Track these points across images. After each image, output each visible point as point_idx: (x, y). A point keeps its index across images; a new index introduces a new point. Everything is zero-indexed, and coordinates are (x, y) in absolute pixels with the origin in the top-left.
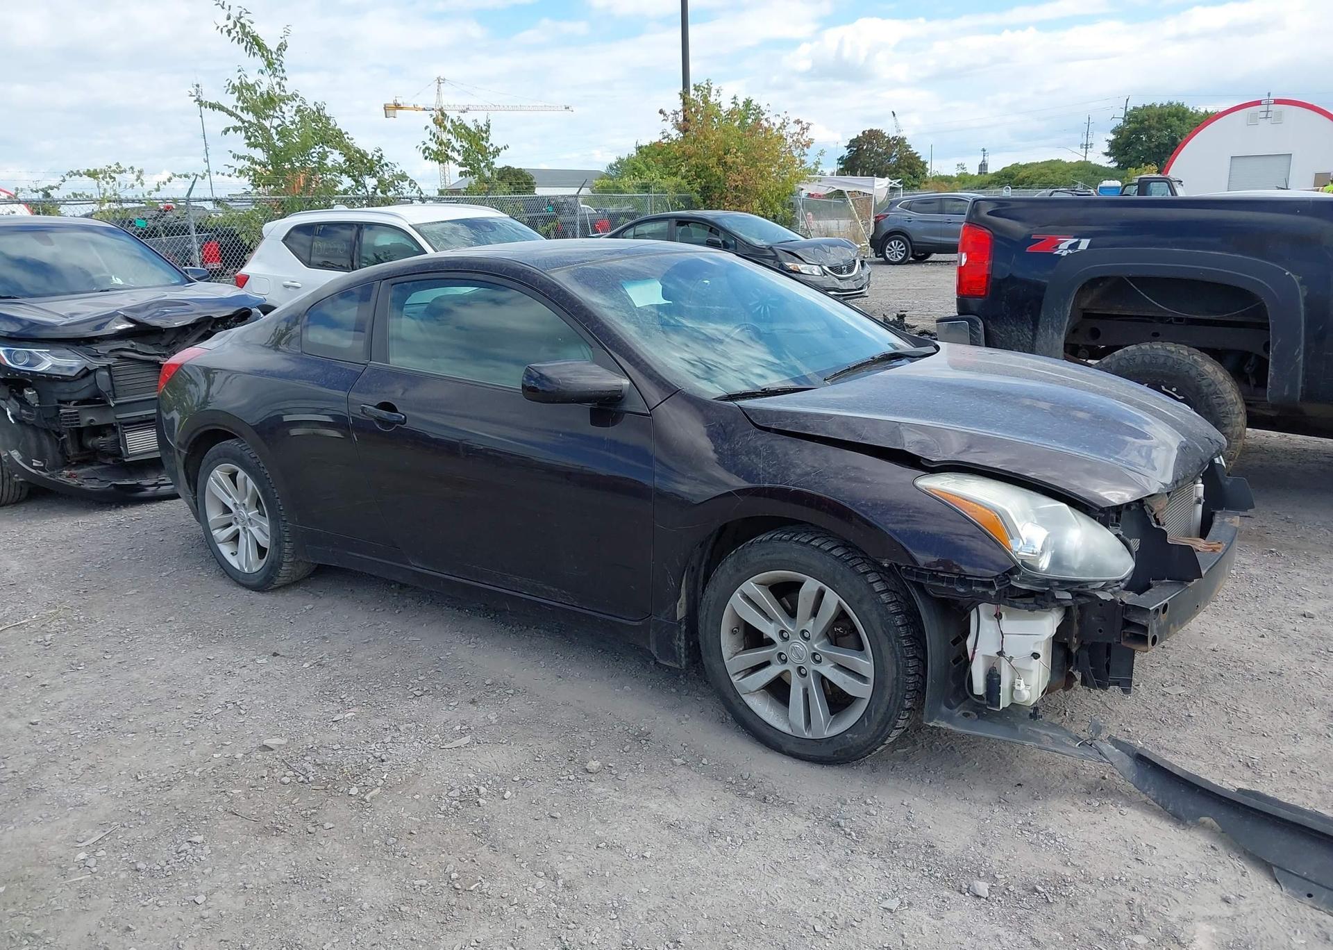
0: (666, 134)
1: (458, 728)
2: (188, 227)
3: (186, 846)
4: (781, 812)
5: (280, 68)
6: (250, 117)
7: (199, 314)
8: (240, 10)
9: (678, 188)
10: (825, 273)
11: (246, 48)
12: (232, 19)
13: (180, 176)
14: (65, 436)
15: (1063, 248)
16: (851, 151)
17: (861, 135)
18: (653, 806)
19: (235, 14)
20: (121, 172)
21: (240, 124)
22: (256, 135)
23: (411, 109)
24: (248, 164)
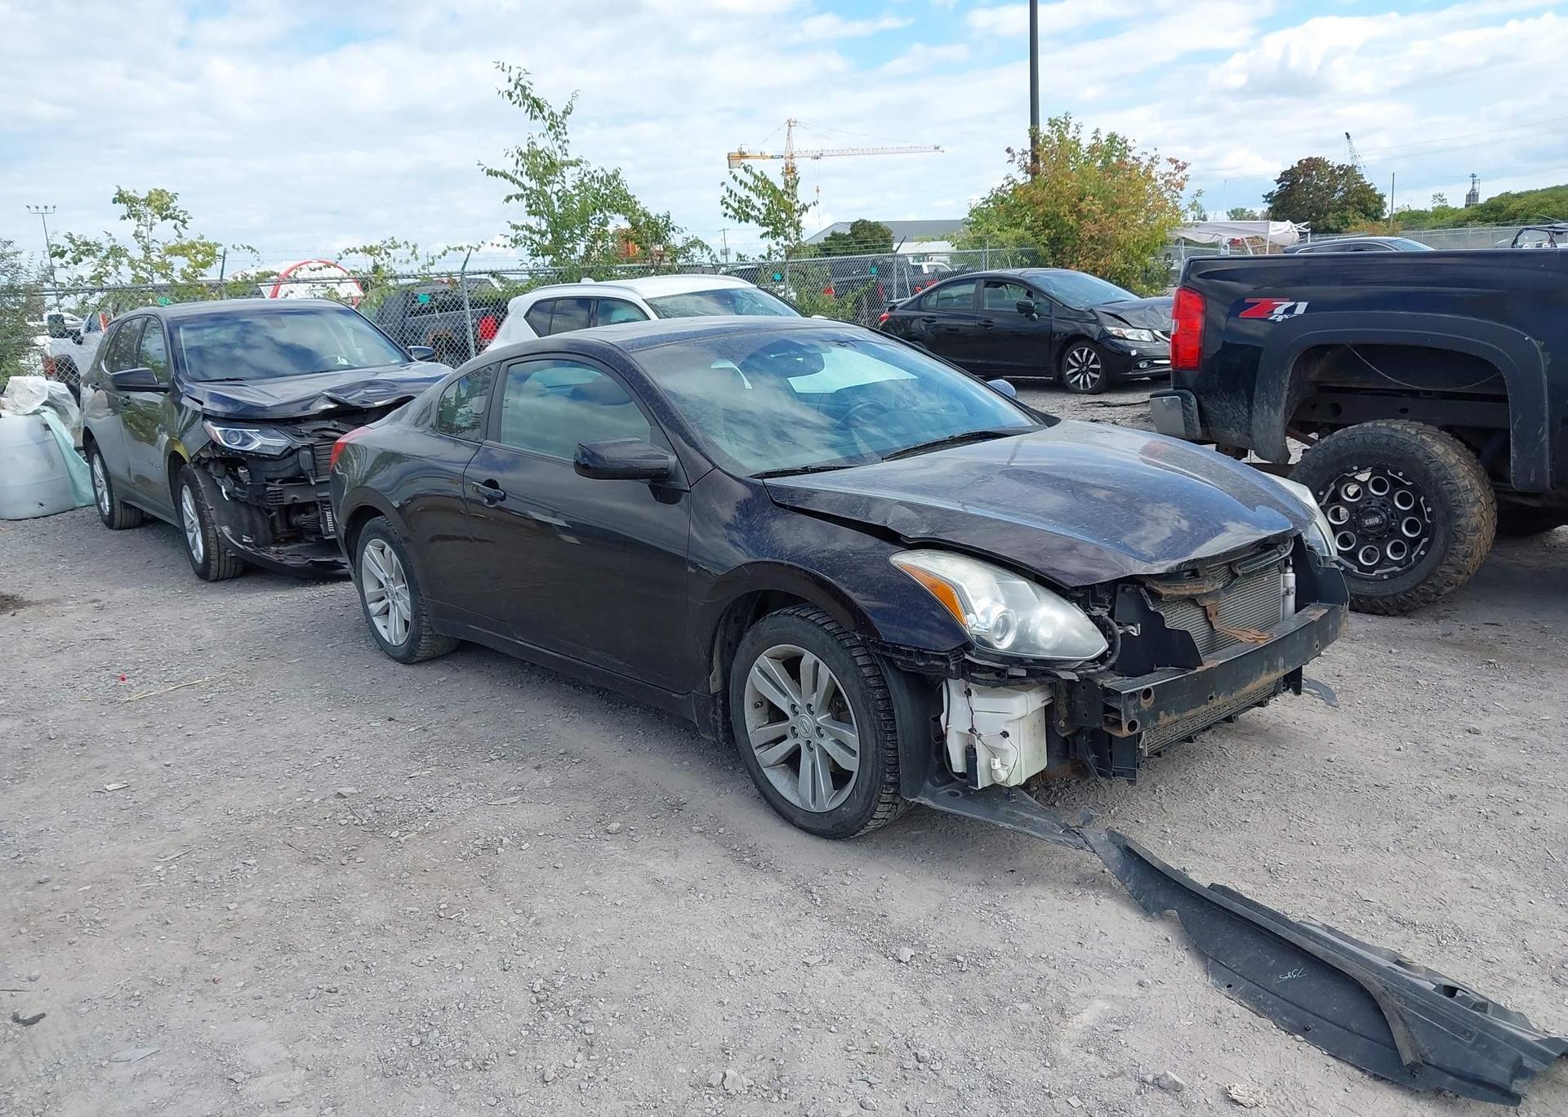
0: (1010, 179)
1: (513, 789)
2: (462, 302)
3: (239, 866)
4: (764, 877)
5: (563, 131)
6: (533, 184)
7: (402, 393)
8: (519, 70)
9: (1020, 241)
10: (1156, 339)
11: (527, 111)
12: (513, 82)
13: (455, 249)
14: (274, 513)
15: (1279, 313)
16: (1283, 186)
17: (1296, 165)
18: (651, 864)
19: (515, 78)
20: (395, 247)
21: (521, 191)
22: (536, 203)
23: (757, 157)
24: (527, 233)
